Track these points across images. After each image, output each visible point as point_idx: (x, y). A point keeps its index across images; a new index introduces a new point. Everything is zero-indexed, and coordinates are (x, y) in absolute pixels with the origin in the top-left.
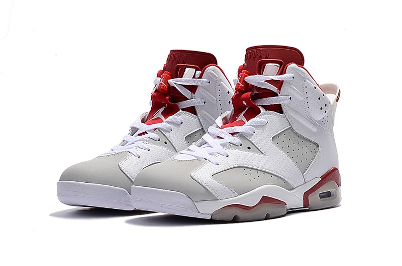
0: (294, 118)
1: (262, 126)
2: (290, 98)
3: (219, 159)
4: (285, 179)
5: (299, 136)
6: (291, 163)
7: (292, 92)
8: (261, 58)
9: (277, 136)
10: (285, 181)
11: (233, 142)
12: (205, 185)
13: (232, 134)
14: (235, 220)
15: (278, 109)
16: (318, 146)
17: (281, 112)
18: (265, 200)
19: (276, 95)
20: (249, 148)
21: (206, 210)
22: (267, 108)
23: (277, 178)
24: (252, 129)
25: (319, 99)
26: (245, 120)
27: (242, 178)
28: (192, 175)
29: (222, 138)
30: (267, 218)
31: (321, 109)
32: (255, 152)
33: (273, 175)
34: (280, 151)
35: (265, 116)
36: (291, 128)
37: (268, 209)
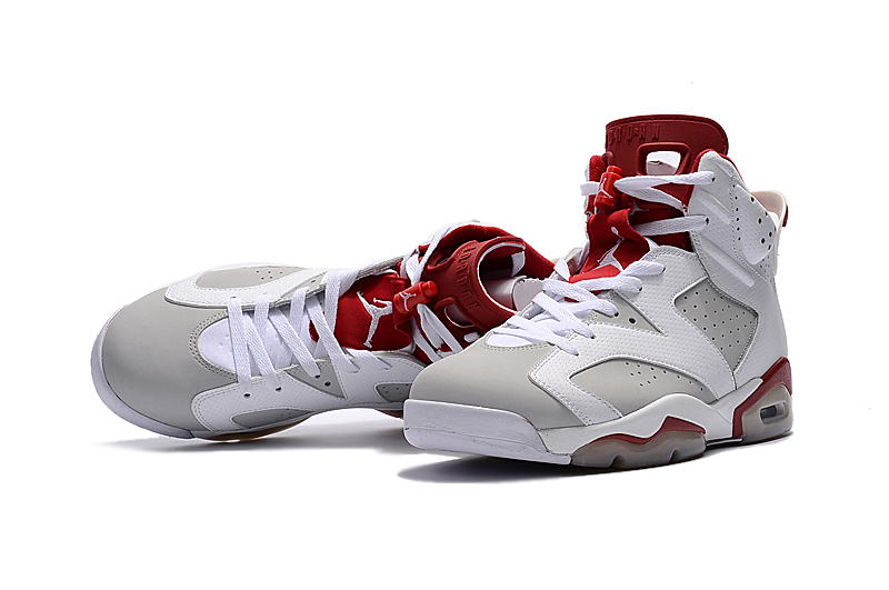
0: (714, 261)
1: (654, 277)
2: (707, 220)
3: (576, 342)
4: (703, 381)
5: (723, 296)
6: (712, 350)
7: (712, 207)
8: (643, 140)
9: (684, 296)
10: (703, 387)
11: (600, 309)
12: (558, 397)
13: (596, 293)
14: (616, 466)
15: (683, 241)
16: (756, 315)
17: (690, 248)
18: (672, 424)
19: (679, 214)
20: (632, 321)
21: (562, 447)
22: (660, 240)
23: (688, 381)
24: (636, 283)
25: (760, 221)
26: (617, 264)
27: (624, 382)
28: (532, 375)
29: (576, 301)
30: (675, 460)
31: (763, 241)
32: (644, 328)
33: (681, 373)
34: (692, 327)
35: (658, 258)
36: (708, 281)
37: (676, 443)
